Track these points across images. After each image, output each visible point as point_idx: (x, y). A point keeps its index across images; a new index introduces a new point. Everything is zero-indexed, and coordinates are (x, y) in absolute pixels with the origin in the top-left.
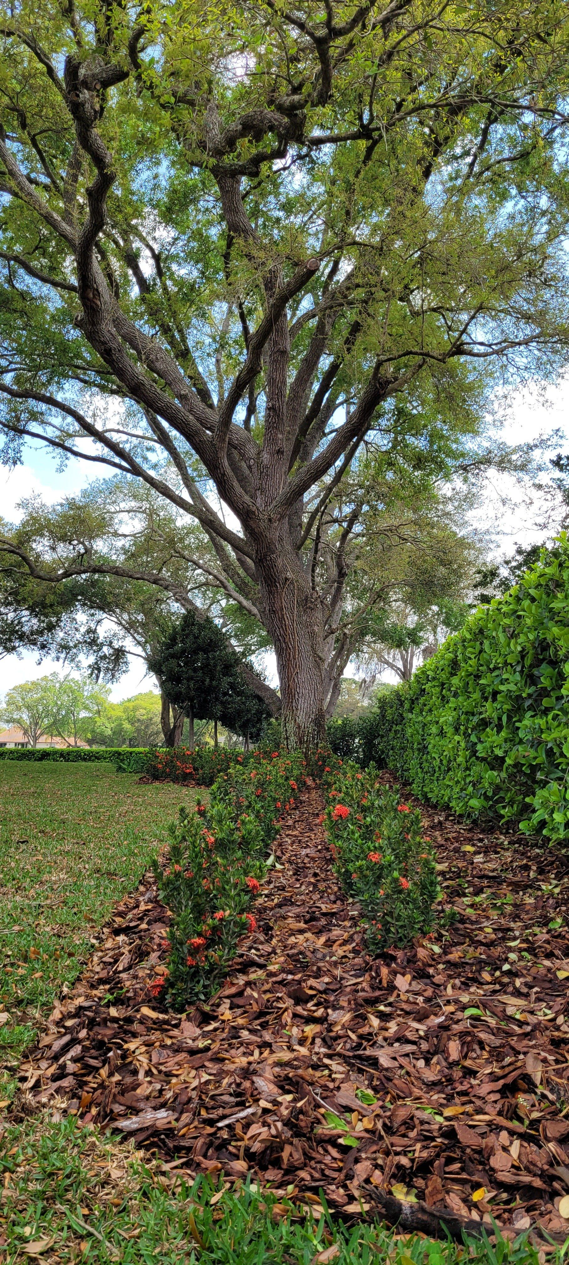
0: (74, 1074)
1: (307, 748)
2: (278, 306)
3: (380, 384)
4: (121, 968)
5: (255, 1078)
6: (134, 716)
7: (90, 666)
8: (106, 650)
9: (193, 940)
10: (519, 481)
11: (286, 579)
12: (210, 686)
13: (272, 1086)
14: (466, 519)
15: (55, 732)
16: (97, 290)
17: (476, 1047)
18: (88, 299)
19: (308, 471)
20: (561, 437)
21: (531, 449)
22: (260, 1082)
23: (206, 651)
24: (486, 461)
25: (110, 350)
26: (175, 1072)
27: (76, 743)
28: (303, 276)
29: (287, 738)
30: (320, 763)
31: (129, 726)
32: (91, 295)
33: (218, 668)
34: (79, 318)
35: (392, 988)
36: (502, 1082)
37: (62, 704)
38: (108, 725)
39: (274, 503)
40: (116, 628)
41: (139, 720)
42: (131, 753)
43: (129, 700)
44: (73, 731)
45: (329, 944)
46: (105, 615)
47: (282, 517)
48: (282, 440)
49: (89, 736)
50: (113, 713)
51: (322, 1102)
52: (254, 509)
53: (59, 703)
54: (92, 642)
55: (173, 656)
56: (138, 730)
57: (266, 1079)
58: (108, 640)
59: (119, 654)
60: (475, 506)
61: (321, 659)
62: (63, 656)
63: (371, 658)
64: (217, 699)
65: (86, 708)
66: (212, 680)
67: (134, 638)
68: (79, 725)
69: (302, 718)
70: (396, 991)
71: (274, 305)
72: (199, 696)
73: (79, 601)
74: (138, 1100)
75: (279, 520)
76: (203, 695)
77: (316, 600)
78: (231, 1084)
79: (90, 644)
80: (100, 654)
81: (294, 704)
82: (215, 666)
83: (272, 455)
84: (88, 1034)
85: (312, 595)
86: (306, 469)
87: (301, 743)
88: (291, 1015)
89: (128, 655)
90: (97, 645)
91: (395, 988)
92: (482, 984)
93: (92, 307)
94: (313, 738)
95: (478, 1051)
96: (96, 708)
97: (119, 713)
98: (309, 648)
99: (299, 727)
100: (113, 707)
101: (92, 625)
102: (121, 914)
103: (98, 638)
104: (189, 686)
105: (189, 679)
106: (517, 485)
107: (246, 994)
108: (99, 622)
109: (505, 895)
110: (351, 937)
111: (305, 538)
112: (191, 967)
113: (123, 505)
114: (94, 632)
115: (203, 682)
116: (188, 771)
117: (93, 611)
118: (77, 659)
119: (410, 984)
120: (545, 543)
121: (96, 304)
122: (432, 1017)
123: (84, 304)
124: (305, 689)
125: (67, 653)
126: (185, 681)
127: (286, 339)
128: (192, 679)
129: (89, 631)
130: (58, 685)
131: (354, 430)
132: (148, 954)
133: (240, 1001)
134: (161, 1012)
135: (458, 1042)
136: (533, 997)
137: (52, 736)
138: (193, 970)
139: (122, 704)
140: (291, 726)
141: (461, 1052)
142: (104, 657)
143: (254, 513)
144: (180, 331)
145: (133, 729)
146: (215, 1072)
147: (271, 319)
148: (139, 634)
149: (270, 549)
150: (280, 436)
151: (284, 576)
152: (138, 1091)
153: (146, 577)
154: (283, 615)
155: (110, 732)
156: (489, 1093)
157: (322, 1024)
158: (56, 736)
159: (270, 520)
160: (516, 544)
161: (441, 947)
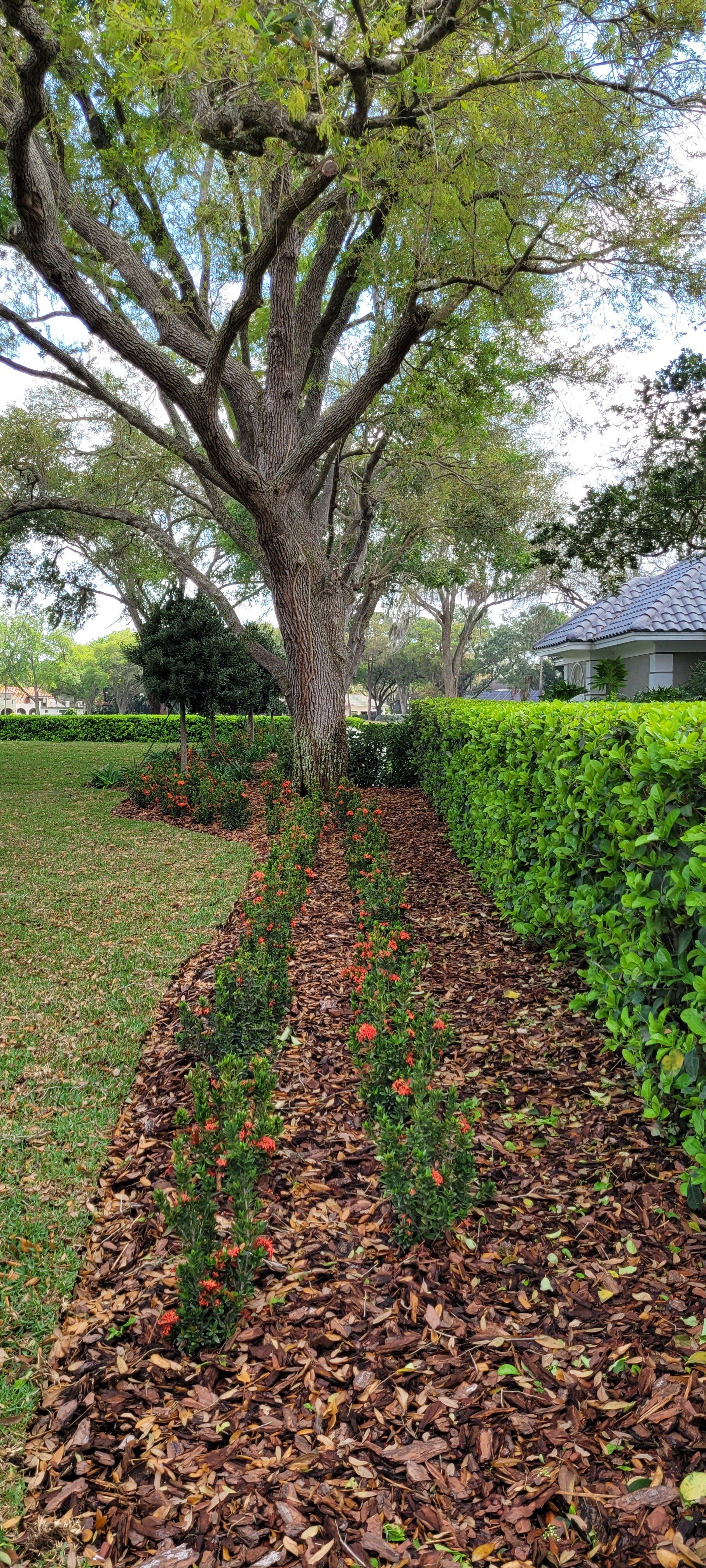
0: (84, 1475)
1: (326, 770)
2: (283, 223)
3: (418, 317)
4: (124, 1264)
5: (278, 1504)
6: (109, 661)
7: (49, 609)
8: (69, 589)
9: (205, 1283)
10: (594, 395)
11: (298, 565)
12: (205, 680)
13: (296, 1514)
14: (527, 437)
15: (9, 681)
16: (38, 194)
17: (508, 1438)
18: (27, 208)
19: (325, 428)
20: (651, 336)
21: (612, 351)
22: (284, 1509)
23: (198, 637)
24: (553, 369)
25: (60, 276)
26: (192, 1475)
27: (37, 694)
28: (316, 184)
29: (301, 758)
30: (341, 802)
31: (102, 673)
32: (30, 202)
33: (215, 658)
34: (15, 232)
35: (422, 1324)
36: (533, 1506)
37: (16, 646)
38: (75, 672)
39: (281, 470)
40: (81, 560)
41: (115, 666)
42: (107, 721)
43: (101, 641)
44: (32, 679)
45: (354, 1219)
46: (65, 544)
47: (292, 487)
48: (290, 379)
49: (54, 685)
50: (81, 657)
51: (349, 1549)
52: (256, 479)
53: (12, 644)
54: (51, 577)
55: (156, 643)
56: (114, 678)
57: (290, 1505)
58: (72, 576)
59: (86, 594)
60: (538, 419)
61: (341, 659)
62: (14, 599)
63: (403, 599)
64: (213, 694)
65: (46, 651)
66: (206, 672)
67: (104, 573)
68: (40, 672)
69: (318, 734)
70: (426, 1328)
71: (277, 221)
72: (192, 693)
73: (31, 526)
74: (156, 1527)
75: (288, 491)
76: (196, 692)
77: (335, 583)
78: (253, 1507)
79: (48, 580)
80: (63, 594)
81: (309, 717)
82: (211, 655)
83: (277, 399)
84: (96, 1399)
85: (330, 576)
86: (322, 425)
87: (317, 763)
88: (314, 1376)
89: (97, 596)
90: (58, 582)
91: (425, 1323)
92: (518, 1311)
93: (31, 218)
94: (333, 757)
95: (511, 1446)
96: (60, 651)
97: (89, 656)
98: (326, 648)
99: (315, 744)
100: (80, 649)
101: (50, 557)
102: (120, 1153)
103: (58, 573)
104: (178, 682)
105: (179, 672)
106: (592, 401)
107: (265, 1342)
108: (58, 552)
109: (549, 1108)
110: (378, 1209)
111: (320, 486)
112: (204, 1307)
113: (82, 412)
114: (53, 564)
115: (195, 677)
116: (182, 804)
117: (49, 538)
118: (33, 603)
119: (442, 1318)
120: (623, 483)
121: (38, 214)
122: (464, 1384)
123: (21, 214)
124: (323, 698)
125: (20, 596)
126: (173, 676)
127: (294, 240)
128: (182, 672)
129: (47, 564)
130: (9, 622)
131: (383, 375)
132: (153, 1241)
133: (259, 1352)
134: (172, 1358)
135: (489, 1431)
136: (572, 1335)
137: (6, 685)
138: (206, 1310)
139: (92, 644)
140: (305, 743)
141: (493, 1446)
142: (67, 597)
143: (256, 484)
144: (151, 195)
145: (108, 677)
146: (235, 1482)
147: (274, 238)
148: (110, 568)
149: (277, 529)
150: (287, 374)
151: (295, 561)
152: (156, 1514)
153: (117, 516)
154: (294, 610)
155: (79, 681)
156: (519, 1520)
157: (347, 1389)
158: (11, 685)
159: (276, 492)
160: (586, 487)
161: (475, 1240)
